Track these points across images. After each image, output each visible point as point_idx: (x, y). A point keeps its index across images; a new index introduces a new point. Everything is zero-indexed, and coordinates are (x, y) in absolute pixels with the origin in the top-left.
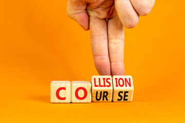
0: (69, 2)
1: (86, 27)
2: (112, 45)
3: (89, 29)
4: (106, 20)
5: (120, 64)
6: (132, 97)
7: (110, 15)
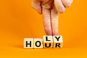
0: (32, 1)
1: (41, 13)
2: (52, 21)
3: (42, 14)
4: (50, 10)
5: (56, 30)
6: (62, 46)
7: (52, 7)
